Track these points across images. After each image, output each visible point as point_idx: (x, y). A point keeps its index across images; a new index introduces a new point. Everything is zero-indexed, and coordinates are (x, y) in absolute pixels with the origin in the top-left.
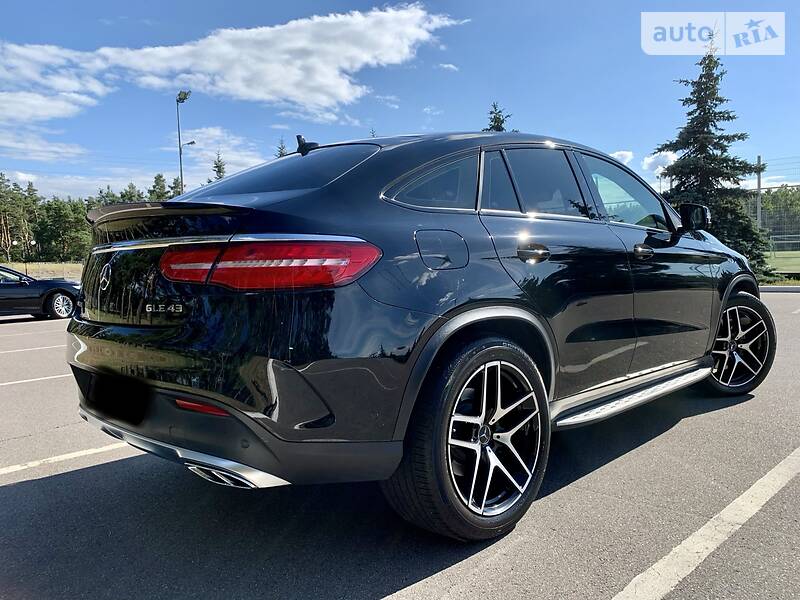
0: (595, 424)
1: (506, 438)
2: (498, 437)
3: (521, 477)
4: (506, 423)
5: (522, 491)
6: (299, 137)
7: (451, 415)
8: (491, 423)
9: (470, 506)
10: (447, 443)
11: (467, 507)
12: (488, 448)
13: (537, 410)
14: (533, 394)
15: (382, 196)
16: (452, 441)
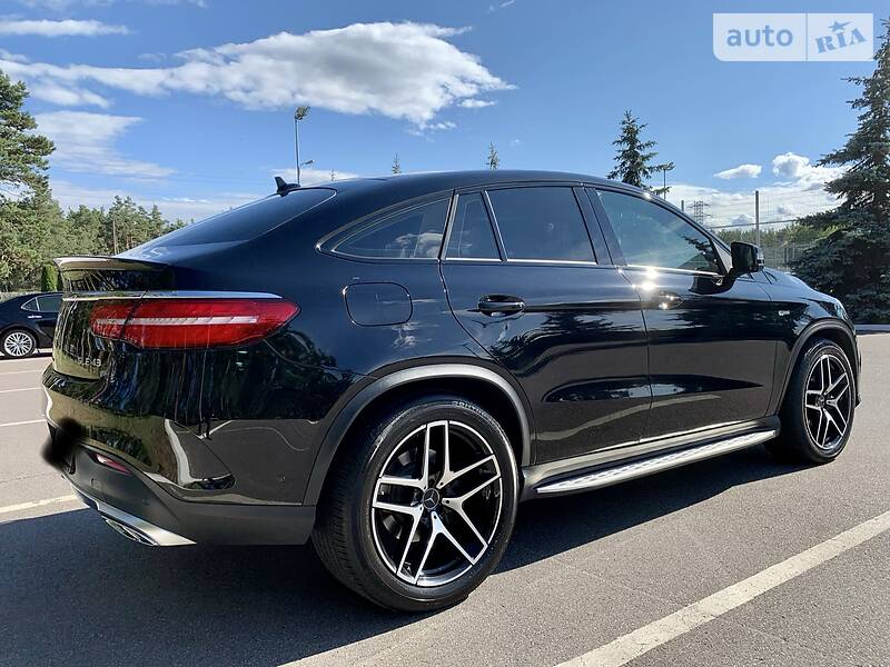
0: (588, 492)
1: (457, 503)
2: (448, 502)
3: (474, 547)
4: (457, 488)
5: (474, 561)
6: (278, 179)
7: (378, 477)
8: (439, 487)
9: (400, 574)
10: (371, 507)
11: (395, 575)
12: (434, 514)
13: (499, 474)
14: (493, 457)
15: (318, 246)
16: (376, 504)
